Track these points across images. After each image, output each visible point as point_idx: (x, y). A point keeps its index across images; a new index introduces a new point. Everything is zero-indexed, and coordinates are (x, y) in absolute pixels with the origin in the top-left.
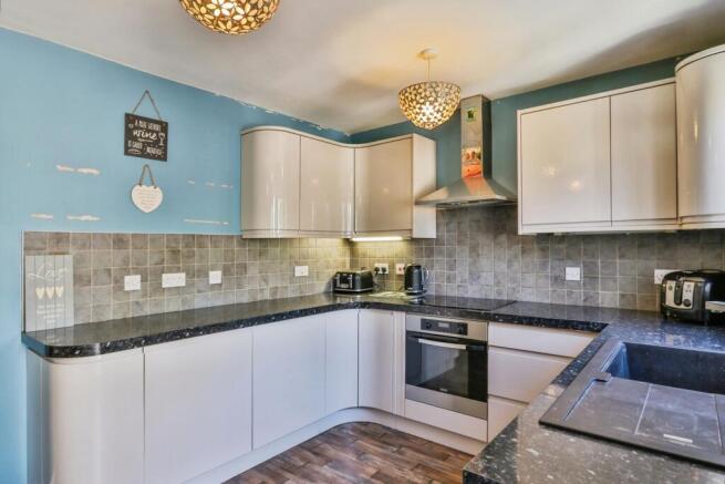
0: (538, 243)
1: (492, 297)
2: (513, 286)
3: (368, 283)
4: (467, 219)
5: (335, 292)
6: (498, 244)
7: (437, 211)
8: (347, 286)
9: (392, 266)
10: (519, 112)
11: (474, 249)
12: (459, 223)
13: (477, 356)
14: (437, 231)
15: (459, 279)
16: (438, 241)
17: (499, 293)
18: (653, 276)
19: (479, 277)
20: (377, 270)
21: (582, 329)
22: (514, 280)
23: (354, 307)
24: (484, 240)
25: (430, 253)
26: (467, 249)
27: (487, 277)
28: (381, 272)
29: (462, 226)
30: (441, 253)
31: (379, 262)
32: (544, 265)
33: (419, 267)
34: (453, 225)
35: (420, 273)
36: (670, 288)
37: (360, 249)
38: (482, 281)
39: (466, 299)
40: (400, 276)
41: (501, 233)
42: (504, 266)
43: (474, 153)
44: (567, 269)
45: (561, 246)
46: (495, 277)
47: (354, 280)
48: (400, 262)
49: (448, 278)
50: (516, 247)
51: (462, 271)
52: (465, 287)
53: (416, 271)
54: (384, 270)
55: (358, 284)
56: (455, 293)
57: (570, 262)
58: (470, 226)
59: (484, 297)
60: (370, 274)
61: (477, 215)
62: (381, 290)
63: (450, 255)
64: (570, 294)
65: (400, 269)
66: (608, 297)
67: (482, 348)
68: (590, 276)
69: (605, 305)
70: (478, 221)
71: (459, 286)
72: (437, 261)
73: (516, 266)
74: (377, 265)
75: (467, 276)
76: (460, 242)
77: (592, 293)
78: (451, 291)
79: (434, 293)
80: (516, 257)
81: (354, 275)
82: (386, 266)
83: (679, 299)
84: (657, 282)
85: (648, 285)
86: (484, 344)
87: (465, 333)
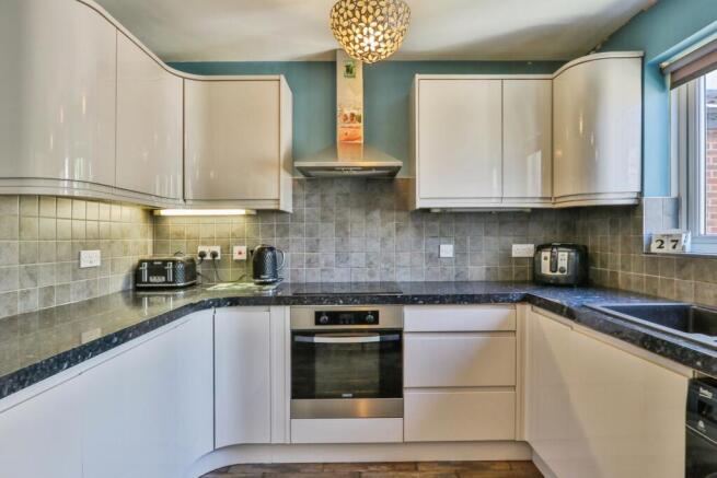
0: (413, 220)
1: (363, 280)
2: (387, 266)
3: (192, 273)
4: (333, 192)
5: (138, 289)
6: (372, 220)
7: (294, 180)
8: (163, 279)
9: (227, 249)
10: (418, 76)
11: (342, 228)
12: (323, 196)
13: (392, 347)
14: (294, 205)
15: (322, 262)
16: (294, 216)
17: (371, 274)
18: (511, 250)
19: (348, 259)
20: (202, 255)
21: (503, 301)
22: (387, 260)
23: (210, 307)
24: (353, 216)
25: (285, 232)
26: (332, 226)
27: (358, 258)
28: (208, 257)
29: (327, 199)
30: (299, 231)
31: (204, 243)
32: (418, 243)
33: (271, 249)
34: (315, 199)
35: (274, 257)
36: (546, 259)
37: (171, 227)
38: (353, 263)
39: (332, 285)
40: (239, 262)
41: (374, 209)
42: (376, 246)
43: (353, 115)
44: (442, 246)
45: (434, 223)
46: (367, 256)
47: (174, 270)
48: (240, 243)
49: (309, 261)
50: (390, 224)
51: (327, 252)
52: (329, 271)
53: (269, 254)
54: (214, 255)
55: (180, 275)
56: (318, 279)
57: (442, 240)
58: (337, 201)
59: (353, 280)
60: (192, 260)
61: (346, 188)
62: (211, 282)
63: (311, 234)
64: (443, 270)
65: (240, 252)
66: (476, 271)
67: (396, 337)
68: (460, 252)
69: (474, 279)
70: (347, 195)
71: (322, 270)
72: (293, 241)
73: (390, 244)
74: (201, 249)
75: (332, 257)
76: (324, 219)
77: (462, 269)
78: (313, 277)
79: (289, 281)
80: (389, 234)
81: (174, 262)
82: (217, 249)
83: (554, 266)
84: (514, 255)
85: (507, 257)
86: (400, 332)
87: (376, 321)
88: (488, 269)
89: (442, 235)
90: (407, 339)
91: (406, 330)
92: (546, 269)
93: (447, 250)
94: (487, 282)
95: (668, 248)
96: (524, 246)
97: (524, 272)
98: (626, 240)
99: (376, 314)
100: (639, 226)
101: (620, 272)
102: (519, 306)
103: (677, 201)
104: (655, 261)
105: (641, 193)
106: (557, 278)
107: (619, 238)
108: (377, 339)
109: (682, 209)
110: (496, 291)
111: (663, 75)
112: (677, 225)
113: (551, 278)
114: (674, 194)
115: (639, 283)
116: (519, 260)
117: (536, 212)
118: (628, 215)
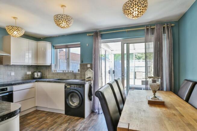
36: (36, 74)
44: (11, 73)
66: (19, 78)
68: (16, 74)
77: (16, 78)
83: (38, 75)
84: (27, 74)
85: (26, 75)
86: (12, 91)
87: (7, 90)
88: (22, 77)
89: (11, 70)
90: (13, 92)
91: (14, 91)
92: (36, 76)
93: (13, 74)
94: (22, 80)
95: (55, 72)
96: (29, 72)
97: (29, 77)
98: (49, 71)
99: (7, 88)
100: (51, 68)
101: (48, 76)
102: (35, 83)
103: (55, 65)
104: (53, 74)
105: (51, 64)
106: (39, 77)
107: (47, 71)
108: (8, 94)
109: (56, 66)
110: (24, 81)
111: (54, 47)
112: (55, 68)
113: (37, 77)
114: (55, 64)
115: (51, 77)
116: (28, 75)
117: (32, 66)
118: (49, 67)
